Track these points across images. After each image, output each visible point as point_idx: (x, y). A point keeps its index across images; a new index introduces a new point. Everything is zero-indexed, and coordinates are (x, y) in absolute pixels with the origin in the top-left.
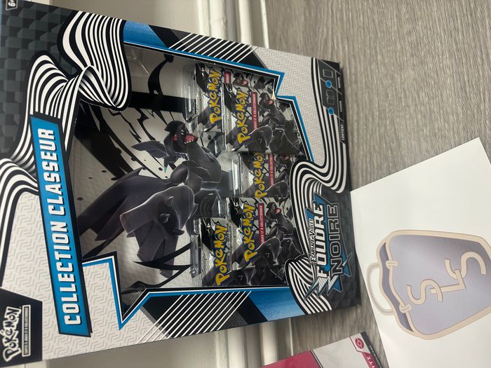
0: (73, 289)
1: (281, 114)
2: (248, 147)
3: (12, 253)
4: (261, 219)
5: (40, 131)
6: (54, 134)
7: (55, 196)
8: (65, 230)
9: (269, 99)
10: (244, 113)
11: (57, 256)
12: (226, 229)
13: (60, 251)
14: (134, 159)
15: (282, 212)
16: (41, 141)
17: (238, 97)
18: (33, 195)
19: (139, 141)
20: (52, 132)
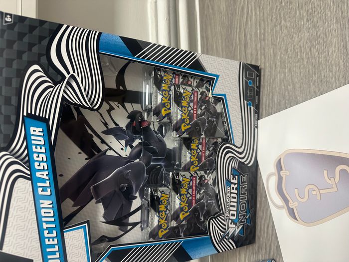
0: (56, 249)
1: (214, 107)
2: (189, 134)
3: (10, 225)
4: (194, 188)
5: (32, 129)
6: (43, 131)
7: (44, 181)
8: (51, 206)
9: (207, 96)
10: (188, 108)
11: (45, 226)
12: (168, 196)
13: (47, 222)
14: (103, 142)
15: (209, 182)
16: (33, 138)
17: (184, 95)
18: (27, 181)
19: (107, 128)
20: (41, 130)
